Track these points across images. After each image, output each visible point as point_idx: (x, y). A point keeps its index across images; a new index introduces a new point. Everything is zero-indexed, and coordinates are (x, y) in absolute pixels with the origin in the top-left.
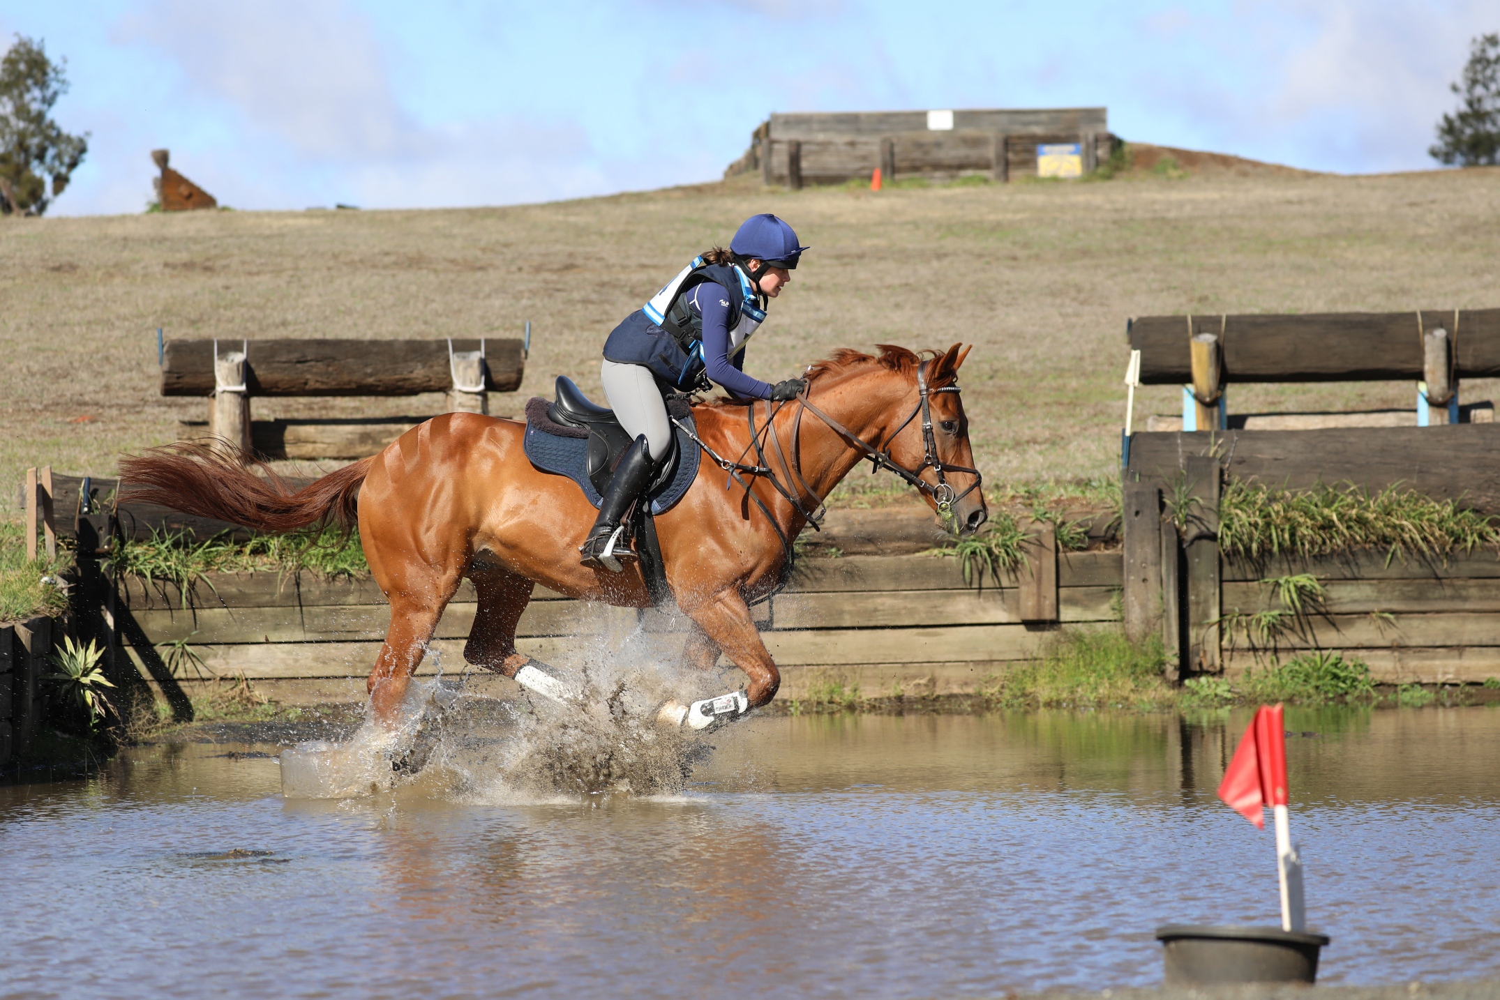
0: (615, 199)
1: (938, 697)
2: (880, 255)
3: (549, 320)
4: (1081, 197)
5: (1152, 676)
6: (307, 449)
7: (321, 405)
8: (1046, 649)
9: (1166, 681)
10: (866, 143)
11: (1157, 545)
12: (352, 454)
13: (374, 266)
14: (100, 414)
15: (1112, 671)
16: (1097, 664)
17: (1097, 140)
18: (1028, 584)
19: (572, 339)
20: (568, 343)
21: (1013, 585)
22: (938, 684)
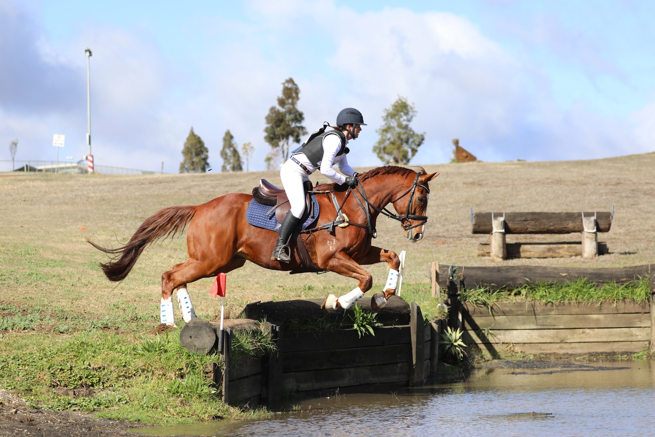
6: (527, 254)
7: (530, 237)
12: (544, 256)
14: (446, 241)
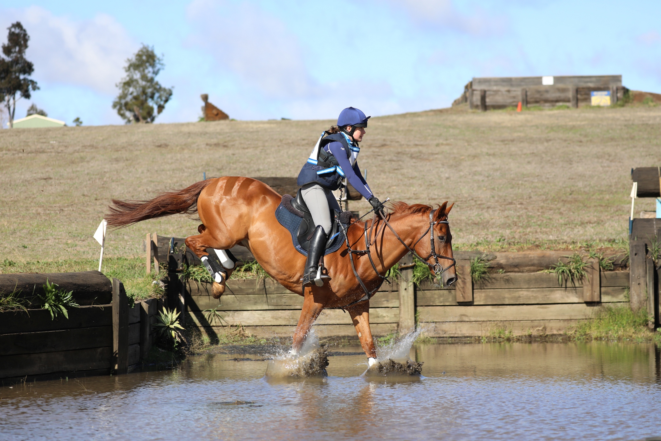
0: (404, 116)
1: (547, 335)
2: (521, 140)
3: (375, 169)
4: (611, 114)
5: (642, 326)
8: (595, 314)
9: (649, 329)
10: (515, 91)
11: (645, 269)
13: (298, 145)
15: (625, 324)
16: (618, 321)
17: (617, 89)
18: (587, 285)
19: (385, 177)
20: (383, 179)
21: (580, 286)
22: (547, 329)
